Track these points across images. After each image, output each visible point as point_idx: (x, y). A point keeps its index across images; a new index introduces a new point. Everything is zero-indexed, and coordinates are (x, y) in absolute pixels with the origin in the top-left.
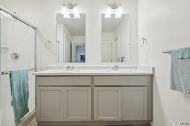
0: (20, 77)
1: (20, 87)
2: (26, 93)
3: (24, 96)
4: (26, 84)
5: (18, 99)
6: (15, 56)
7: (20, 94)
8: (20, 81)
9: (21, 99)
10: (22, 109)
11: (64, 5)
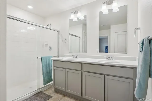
0: (46, 60)
1: (47, 66)
2: (50, 69)
3: (49, 71)
4: (51, 64)
5: (46, 72)
6: (50, 48)
7: (46, 70)
8: (47, 62)
9: (48, 72)
10: (48, 78)
11: (72, 13)
